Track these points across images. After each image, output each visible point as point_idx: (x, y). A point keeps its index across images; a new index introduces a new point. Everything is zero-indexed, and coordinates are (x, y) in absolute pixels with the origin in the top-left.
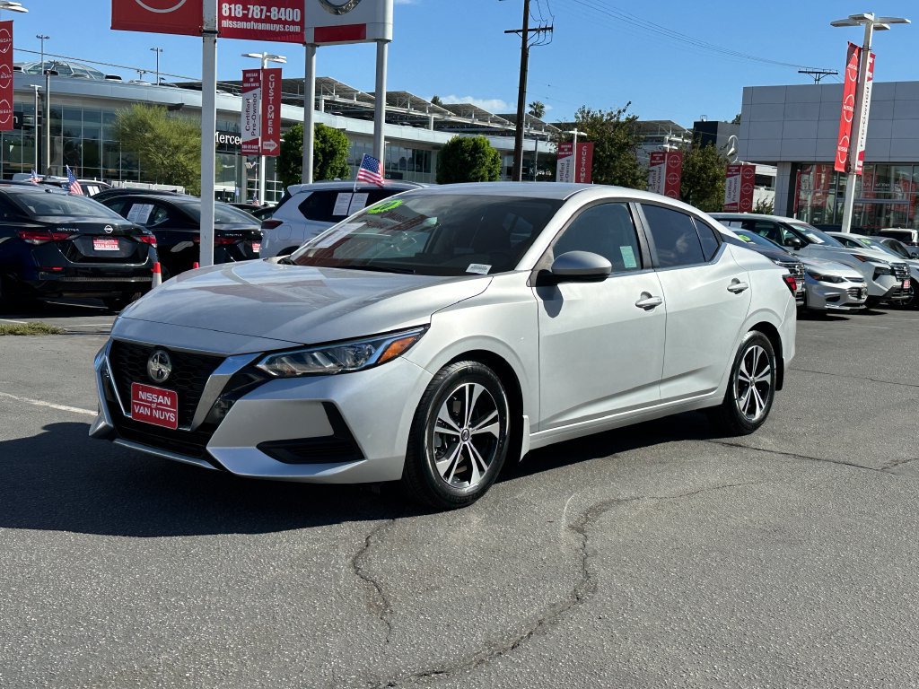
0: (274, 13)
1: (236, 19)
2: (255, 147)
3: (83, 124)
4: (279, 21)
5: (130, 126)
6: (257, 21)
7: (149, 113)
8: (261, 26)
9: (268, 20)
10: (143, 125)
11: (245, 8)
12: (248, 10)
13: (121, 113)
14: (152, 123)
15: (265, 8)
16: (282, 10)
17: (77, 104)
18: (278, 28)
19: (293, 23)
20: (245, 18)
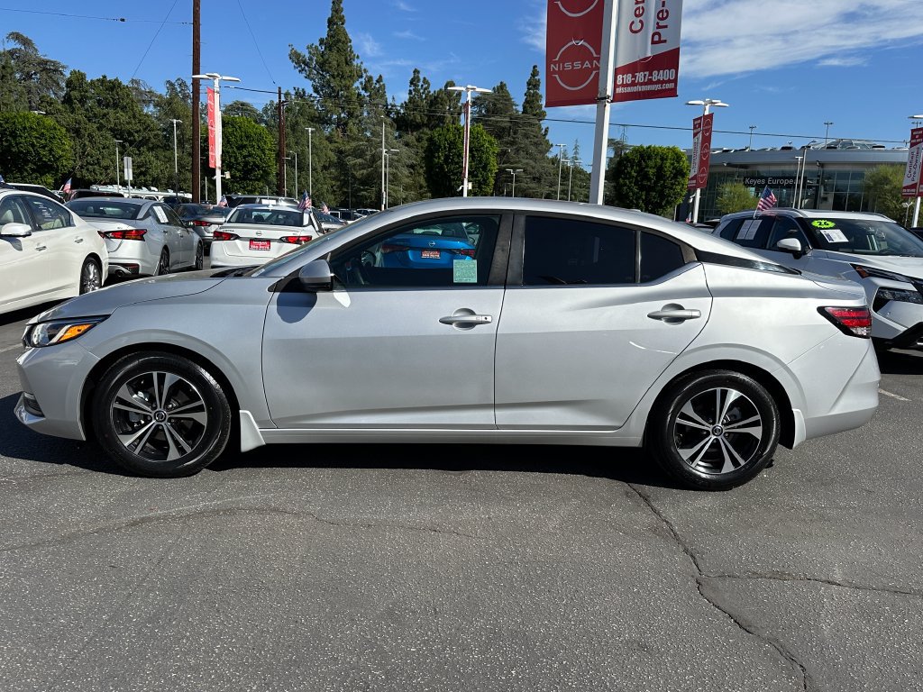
0: (655, 77)
1: (627, 85)
2: (913, 190)
3: (850, 182)
4: (659, 82)
5: (874, 181)
6: (641, 84)
7: (890, 170)
8: (644, 88)
9: (650, 82)
10: (886, 180)
11: (634, 76)
12: (635, 77)
13: (868, 172)
14: (891, 178)
15: (647, 73)
16: (661, 71)
17: (848, 168)
18: (657, 87)
19: (669, 81)
20: (633, 84)
